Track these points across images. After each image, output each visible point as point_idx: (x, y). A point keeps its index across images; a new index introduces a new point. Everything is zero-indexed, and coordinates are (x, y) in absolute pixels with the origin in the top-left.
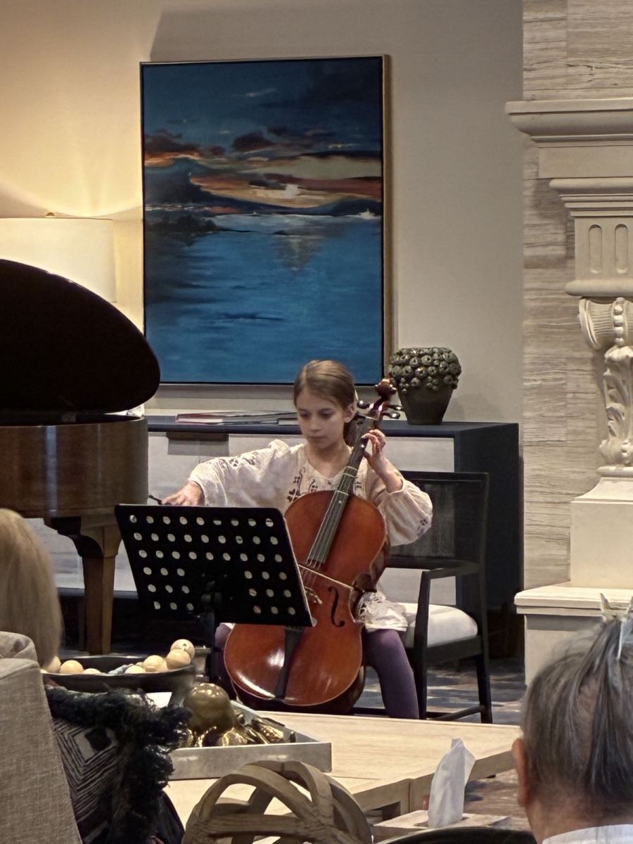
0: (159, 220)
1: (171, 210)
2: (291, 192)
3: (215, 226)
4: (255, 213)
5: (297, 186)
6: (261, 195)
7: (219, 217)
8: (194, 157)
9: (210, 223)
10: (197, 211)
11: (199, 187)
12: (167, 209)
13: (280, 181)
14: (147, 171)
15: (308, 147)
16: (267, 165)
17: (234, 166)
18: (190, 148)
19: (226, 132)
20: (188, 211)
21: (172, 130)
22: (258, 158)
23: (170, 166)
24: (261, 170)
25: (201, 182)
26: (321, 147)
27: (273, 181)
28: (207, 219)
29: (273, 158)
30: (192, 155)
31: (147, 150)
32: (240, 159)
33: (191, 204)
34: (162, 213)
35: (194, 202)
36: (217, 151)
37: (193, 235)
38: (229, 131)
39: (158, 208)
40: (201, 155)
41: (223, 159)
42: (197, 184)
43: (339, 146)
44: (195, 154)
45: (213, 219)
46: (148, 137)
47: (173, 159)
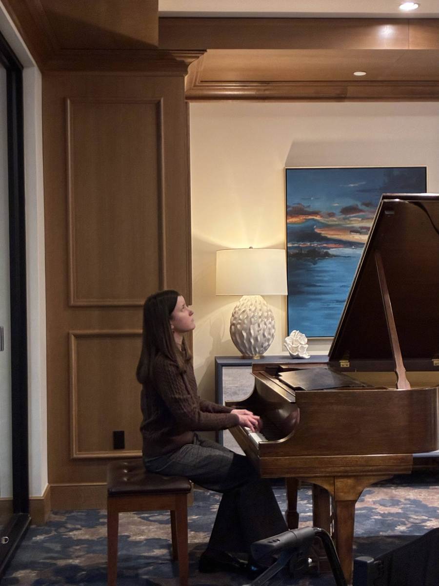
0: (296, 251)
1: (305, 246)
3: (329, 254)
4: (353, 247)
6: (356, 238)
7: (331, 249)
8: (318, 218)
9: (327, 253)
10: (319, 246)
11: (320, 233)
12: (301, 245)
16: (360, 222)
17: (341, 222)
18: (315, 213)
20: (314, 246)
21: (305, 204)
23: (303, 222)
24: (357, 225)
25: (322, 231)
27: (364, 231)
28: (325, 251)
29: (363, 219)
30: (316, 216)
31: (289, 214)
32: (344, 219)
33: (315, 243)
34: (299, 247)
35: (317, 242)
36: (331, 215)
37: (317, 259)
38: (338, 204)
39: (296, 245)
40: (321, 217)
41: (334, 219)
42: (319, 232)
44: (318, 216)
45: (328, 251)
46: (290, 207)
47: (305, 219)
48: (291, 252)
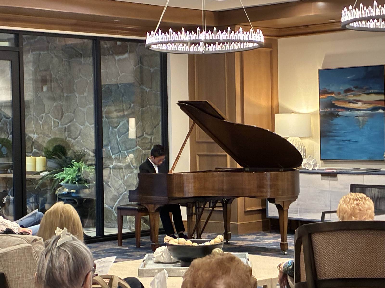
0: (324, 113)
1: (327, 111)
2: (360, 104)
4: (350, 111)
5: (361, 103)
6: (351, 106)
7: (340, 112)
8: (333, 95)
9: (338, 114)
10: (334, 111)
11: (334, 104)
13: (357, 101)
14: (320, 100)
15: (364, 92)
16: (353, 97)
17: (344, 98)
18: (332, 93)
19: (342, 88)
21: (327, 88)
22: (350, 95)
23: (326, 98)
24: (351, 99)
25: (336, 102)
26: (368, 91)
27: (355, 102)
28: (337, 113)
29: (354, 95)
31: (320, 94)
32: (346, 96)
33: (332, 109)
35: (333, 108)
36: (339, 94)
38: (343, 88)
39: (324, 110)
40: (335, 95)
41: (341, 96)
42: (334, 103)
43: (373, 91)
45: (338, 113)
46: (321, 90)
47: (327, 96)
48: (322, 114)
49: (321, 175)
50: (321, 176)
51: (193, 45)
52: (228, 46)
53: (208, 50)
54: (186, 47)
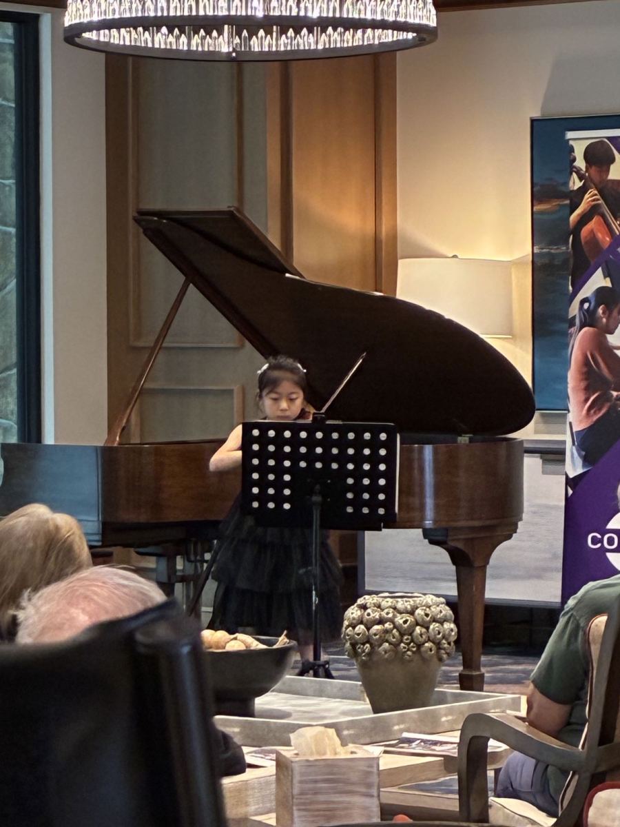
12: (553, 251)
14: (535, 216)
31: (534, 199)
34: (549, 253)
39: (544, 250)
46: (537, 184)
47: (559, 205)
48: (539, 262)
49: (541, 458)
50: (541, 461)
51: (202, 32)
52: (312, 39)
53: (248, 49)
54: (178, 38)
